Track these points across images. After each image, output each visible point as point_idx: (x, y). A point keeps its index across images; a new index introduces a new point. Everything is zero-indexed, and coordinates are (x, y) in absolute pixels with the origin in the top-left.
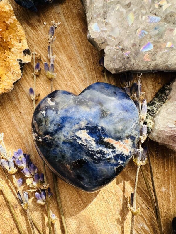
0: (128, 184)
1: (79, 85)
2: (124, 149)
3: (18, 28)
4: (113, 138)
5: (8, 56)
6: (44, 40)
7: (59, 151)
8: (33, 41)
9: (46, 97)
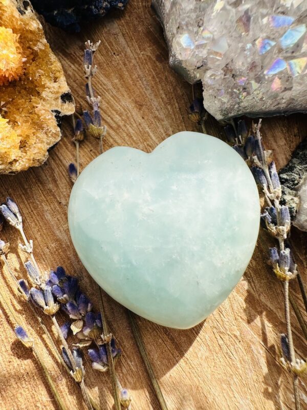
3: (51, 59)
5: (37, 105)
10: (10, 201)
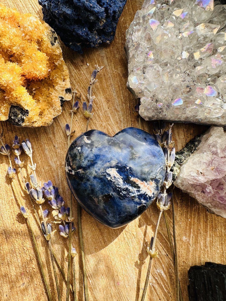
0: (149, 228)
1: (114, 127)
2: (148, 190)
3: (63, 69)
4: (139, 179)
5: (52, 93)
6: (85, 80)
7: (90, 185)
8: (75, 80)
9: (83, 135)
10: (28, 141)
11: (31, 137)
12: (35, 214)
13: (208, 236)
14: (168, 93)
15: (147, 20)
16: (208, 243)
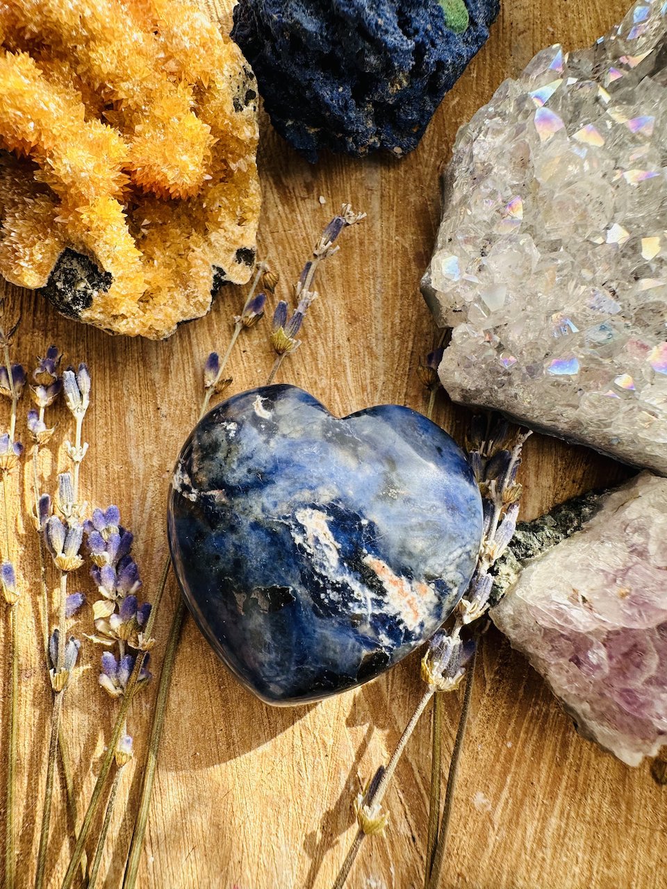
1: (350, 398)
2: (409, 607)
3: (249, 188)
4: (390, 565)
5: (195, 248)
6: (302, 242)
7: (234, 544)
8: (272, 233)
9: (253, 393)
10: (84, 370)
11: (96, 363)
12: (39, 599)
13: (557, 811)
14: (542, 330)
15: (527, 111)
16: (550, 834)
